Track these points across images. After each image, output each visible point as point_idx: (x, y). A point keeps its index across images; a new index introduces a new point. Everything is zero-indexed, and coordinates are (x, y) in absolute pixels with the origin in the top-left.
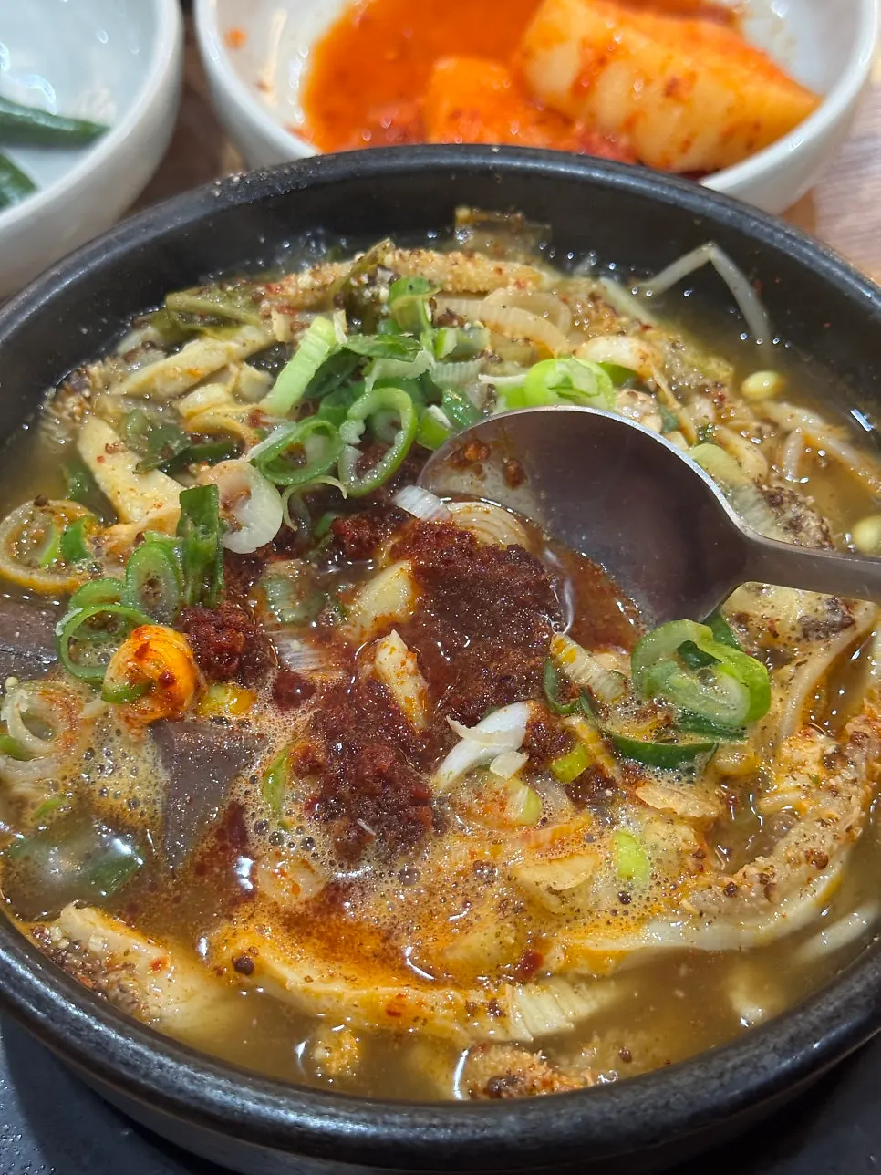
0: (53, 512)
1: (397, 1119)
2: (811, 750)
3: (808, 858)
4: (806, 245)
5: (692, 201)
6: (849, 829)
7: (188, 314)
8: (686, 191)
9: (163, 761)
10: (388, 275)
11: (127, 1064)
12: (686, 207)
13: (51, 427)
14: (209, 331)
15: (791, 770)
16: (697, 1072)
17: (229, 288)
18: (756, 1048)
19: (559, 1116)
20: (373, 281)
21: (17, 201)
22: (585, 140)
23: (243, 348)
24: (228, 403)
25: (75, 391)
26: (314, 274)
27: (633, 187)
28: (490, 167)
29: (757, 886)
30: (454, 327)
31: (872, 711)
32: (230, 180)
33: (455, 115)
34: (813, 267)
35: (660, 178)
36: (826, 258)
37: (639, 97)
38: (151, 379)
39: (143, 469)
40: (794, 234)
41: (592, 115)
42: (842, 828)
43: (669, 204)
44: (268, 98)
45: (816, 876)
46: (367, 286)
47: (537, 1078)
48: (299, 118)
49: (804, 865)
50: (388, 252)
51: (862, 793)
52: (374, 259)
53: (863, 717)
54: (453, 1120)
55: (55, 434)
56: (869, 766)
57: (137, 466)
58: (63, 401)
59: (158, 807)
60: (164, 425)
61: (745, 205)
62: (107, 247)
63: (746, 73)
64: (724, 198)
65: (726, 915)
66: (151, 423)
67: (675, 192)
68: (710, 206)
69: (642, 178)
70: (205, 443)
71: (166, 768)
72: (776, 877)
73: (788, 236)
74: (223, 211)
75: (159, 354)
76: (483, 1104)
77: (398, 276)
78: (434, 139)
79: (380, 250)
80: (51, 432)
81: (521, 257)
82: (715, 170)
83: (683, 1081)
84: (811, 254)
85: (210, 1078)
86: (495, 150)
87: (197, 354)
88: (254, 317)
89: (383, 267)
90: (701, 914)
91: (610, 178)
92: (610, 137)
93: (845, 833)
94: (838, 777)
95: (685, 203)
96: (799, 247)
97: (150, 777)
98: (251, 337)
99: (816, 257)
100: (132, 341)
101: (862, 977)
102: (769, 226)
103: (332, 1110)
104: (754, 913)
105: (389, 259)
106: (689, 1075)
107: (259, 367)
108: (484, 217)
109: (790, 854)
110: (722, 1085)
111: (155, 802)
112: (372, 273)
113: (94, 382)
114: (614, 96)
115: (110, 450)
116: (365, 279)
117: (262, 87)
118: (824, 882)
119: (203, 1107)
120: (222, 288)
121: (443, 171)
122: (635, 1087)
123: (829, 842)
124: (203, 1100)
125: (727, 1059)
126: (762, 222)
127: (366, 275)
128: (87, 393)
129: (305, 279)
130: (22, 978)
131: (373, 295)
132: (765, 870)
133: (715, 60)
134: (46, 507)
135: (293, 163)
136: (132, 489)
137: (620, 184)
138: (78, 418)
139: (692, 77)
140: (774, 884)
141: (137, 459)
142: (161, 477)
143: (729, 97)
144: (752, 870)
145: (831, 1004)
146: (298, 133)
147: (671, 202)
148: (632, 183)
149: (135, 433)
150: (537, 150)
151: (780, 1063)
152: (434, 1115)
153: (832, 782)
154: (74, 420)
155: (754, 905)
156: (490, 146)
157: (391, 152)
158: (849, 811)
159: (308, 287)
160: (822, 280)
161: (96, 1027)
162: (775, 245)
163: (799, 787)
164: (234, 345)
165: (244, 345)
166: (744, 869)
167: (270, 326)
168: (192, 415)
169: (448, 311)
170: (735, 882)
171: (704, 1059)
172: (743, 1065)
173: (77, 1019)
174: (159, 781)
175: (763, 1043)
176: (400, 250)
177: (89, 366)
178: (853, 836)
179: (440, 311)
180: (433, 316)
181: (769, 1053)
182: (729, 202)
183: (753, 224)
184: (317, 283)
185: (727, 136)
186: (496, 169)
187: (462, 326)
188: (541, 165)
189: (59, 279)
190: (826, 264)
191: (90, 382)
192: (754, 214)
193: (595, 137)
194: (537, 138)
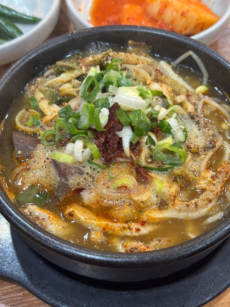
0: (30, 112)
1: (109, 256)
2: (209, 175)
3: (207, 199)
4: (214, 53)
5: (187, 41)
6: (217, 193)
7: (62, 67)
8: (186, 39)
9: (59, 175)
10: (111, 58)
11: (45, 241)
12: (185, 43)
13: (28, 93)
14: (67, 71)
15: (204, 179)
16: (180, 247)
17: (72, 60)
18: (194, 242)
19: (147, 256)
20: (107, 59)
21: (18, 37)
22: (161, 26)
23: (75, 76)
24: (71, 88)
25: (34, 84)
26: (93, 57)
27: (172, 37)
28: (138, 31)
29: (194, 205)
30: (126, 71)
31: (224, 166)
32: (73, 32)
33: (128, 19)
34: (216, 59)
35: (179, 35)
36: (219, 56)
37: (175, 16)
38: (53, 83)
39: (50, 104)
40: (212, 50)
41: (163, 20)
42: (215, 193)
43: (181, 42)
44: (82, 13)
45: (209, 204)
46: (106, 61)
47: (142, 248)
48: (89, 18)
49: (206, 201)
50: (111, 52)
51: (221, 185)
52: (107, 54)
53: (222, 167)
54: (122, 256)
55: (29, 94)
56: (223, 178)
57: (49, 103)
58: (31, 87)
59: (56, 186)
60: (56, 93)
61: (200, 43)
62: (43, 48)
63: (202, 11)
64: (195, 41)
65: (186, 211)
66: (52, 92)
67: (183, 39)
68: (191, 43)
69: (175, 35)
70: (65, 98)
71: (59, 177)
72: (199, 203)
73: (210, 51)
74: (71, 40)
75: (55, 76)
76: (129, 253)
77: (113, 58)
78: (123, 24)
79: (109, 52)
80: (27, 94)
81: (144, 54)
82: (193, 34)
83: (177, 249)
84: (215, 55)
85: (64, 245)
86: (139, 27)
87: (64, 77)
88: (78, 68)
89: (110, 56)
90: (180, 210)
91: (167, 35)
92: (167, 25)
93: (216, 194)
94: (215, 181)
95: (185, 42)
96: (213, 54)
97: (54, 178)
98: (77, 73)
99: (217, 56)
100: (48, 73)
101: (220, 227)
102: (205, 48)
103: (93, 253)
104: (192, 211)
105: (111, 54)
106: (178, 248)
107: (79, 80)
108: (135, 43)
109: (203, 198)
110: (185, 251)
111: (56, 185)
112: (107, 57)
113: (39, 83)
114: (169, 15)
115: (42, 99)
116: (105, 59)
117: (80, 10)
118: (210, 206)
119: (63, 251)
120: (70, 60)
121: (126, 32)
122: (165, 250)
123: (212, 196)
124: (62, 250)
125: (187, 245)
126: (204, 47)
127: (105, 58)
128: (37, 85)
129: (90, 58)
130: (20, 220)
131: (107, 63)
132: (197, 201)
133: (194, 7)
134: (28, 111)
135: (89, 29)
136: (48, 108)
137: (169, 37)
138: (34, 91)
139: (188, 11)
140: (198, 205)
141: (49, 101)
142: (55, 105)
143: (197, 17)
144: (193, 201)
145: (212, 233)
146: (89, 22)
147: (182, 41)
148: (172, 36)
149: (48, 95)
150: (149, 27)
151: (199, 246)
152: (117, 255)
153: (214, 182)
154: (33, 91)
155: (193, 209)
156: (138, 26)
157: (113, 27)
158: (217, 189)
159: (91, 61)
160: (218, 62)
161: (38, 232)
162: (207, 53)
163: (206, 183)
164: (73, 75)
165: (75, 75)
166: (191, 201)
167: (82, 70)
168: (63, 90)
169: (125, 67)
170: (189, 204)
171: (181, 245)
172: (190, 246)
173: (33, 230)
174: (57, 180)
175: (196, 241)
176: (114, 52)
177: (37, 79)
178: (218, 195)
179: (123, 67)
180: (121, 68)
181: (197, 244)
182: (196, 42)
183: (202, 47)
184: (93, 60)
185: (196, 26)
186: (139, 31)
187: (128, 71)
188: (150, 31)
189: (31, 55)
190: (219, 58)
191: (37, 83)
192: (202, 45)
193: (163, 25)
194: (149, 25)
